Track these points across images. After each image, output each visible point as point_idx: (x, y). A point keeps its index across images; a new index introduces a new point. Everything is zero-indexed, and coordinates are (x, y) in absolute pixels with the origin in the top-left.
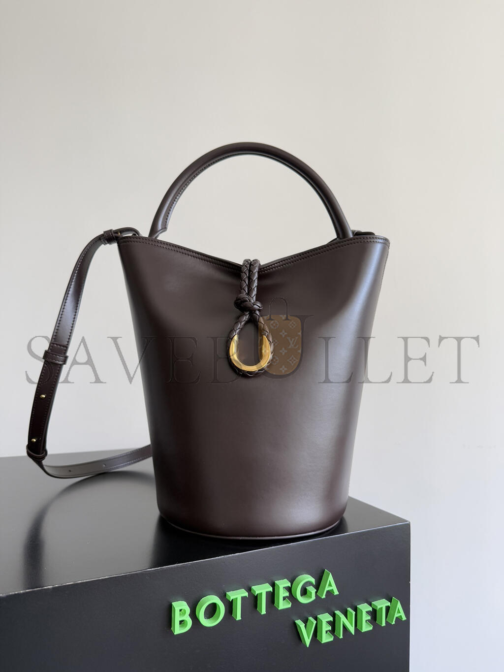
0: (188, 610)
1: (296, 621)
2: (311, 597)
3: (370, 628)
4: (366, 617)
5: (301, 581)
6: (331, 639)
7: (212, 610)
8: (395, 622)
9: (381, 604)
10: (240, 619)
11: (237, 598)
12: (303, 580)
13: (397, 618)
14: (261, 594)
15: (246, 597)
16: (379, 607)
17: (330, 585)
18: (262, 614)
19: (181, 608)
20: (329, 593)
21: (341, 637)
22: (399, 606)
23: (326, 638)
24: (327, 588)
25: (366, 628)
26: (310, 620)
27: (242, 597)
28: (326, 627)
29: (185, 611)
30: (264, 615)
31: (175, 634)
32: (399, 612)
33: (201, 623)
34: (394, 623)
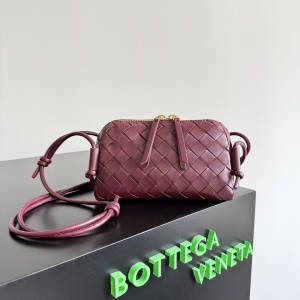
0: (125, 278)
1: (193, 268)
2: (203, 251)
3: (235, 263)
4: (233, 257)
5: (198, 240)
6: (215, 275)
9: (241, 246)
10: (161, 275)
11: (158, 262)
13: (249, 254)
14: (173, 255)
17: (215, 240)
18: (174, 268)
20: (214, 246)
23: (212, 276)
24: (213, 243)
25: (233, 264)
26: (201, 266)
27: (161, 260)
29: (122, 279)
31: (116, 297)
32: (250, 250)
33: (134, 285)
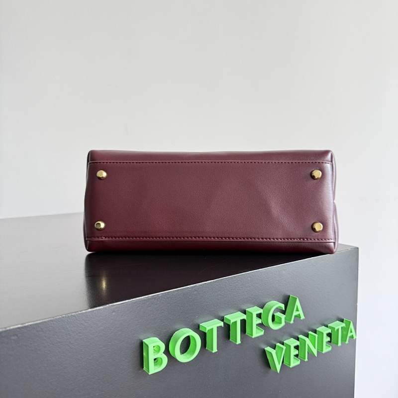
0: (163, 347)
1: (266, 349)
2: (281, 323)
3: (330, 349)
4: (326, 339)
5: (272, 307)
6: (298, 363)
7: (186, 345)
8: (349, 341)
9: (338, 325)
10: (217, 350)
11: (212, 329)
12: (274, 306)
13: (350, 337)
14: (236, 322)
15: (221, 327)
16: (336, 328)
17: (297, 310)
18: (237, 343)
19: (154, 345)
20: (297, 318)
21: (306, 360)
22: (352, 326)
23: (294, 363)
24: (295, 313)
25: (326, 349)
26: (279, 346)
27: (217, 327)
28: (294, 352)
29: (159, 348)
30: (239, 344)
31: (150, 374)
32: (351, 332)
33: (176, 360)
34: (347, 342)
